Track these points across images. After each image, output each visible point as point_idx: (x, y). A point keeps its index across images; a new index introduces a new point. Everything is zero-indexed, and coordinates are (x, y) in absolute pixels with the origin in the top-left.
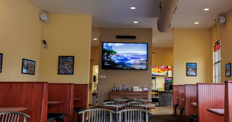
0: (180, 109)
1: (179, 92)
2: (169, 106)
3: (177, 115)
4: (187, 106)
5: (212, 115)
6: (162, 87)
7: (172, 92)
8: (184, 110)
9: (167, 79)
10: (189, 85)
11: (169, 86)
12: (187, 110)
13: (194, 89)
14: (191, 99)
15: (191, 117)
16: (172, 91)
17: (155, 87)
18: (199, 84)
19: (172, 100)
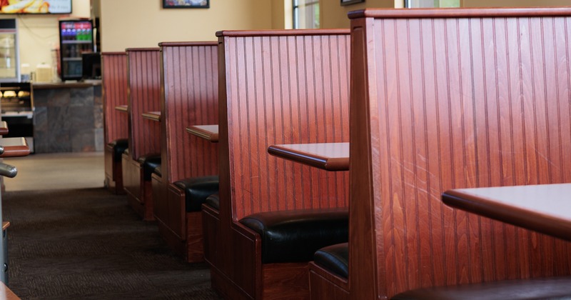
0: (138, 161)
1: (133, 80)
2: (82, 150)
3: (128, 188)
4: (171, 144)
5: (289, 174)
6: (48, 66)
7: (98, 88)
8: (158, 161)
9: (68, 28)
10: (179, 45)
11: (80, 59)
12: (173, 161)
13: (202, 66)
14: (189, 110)
15: (193, 188)
16: (95, 82)
17: (16, 67)
18: (230, 36)
19: (99, 125)
